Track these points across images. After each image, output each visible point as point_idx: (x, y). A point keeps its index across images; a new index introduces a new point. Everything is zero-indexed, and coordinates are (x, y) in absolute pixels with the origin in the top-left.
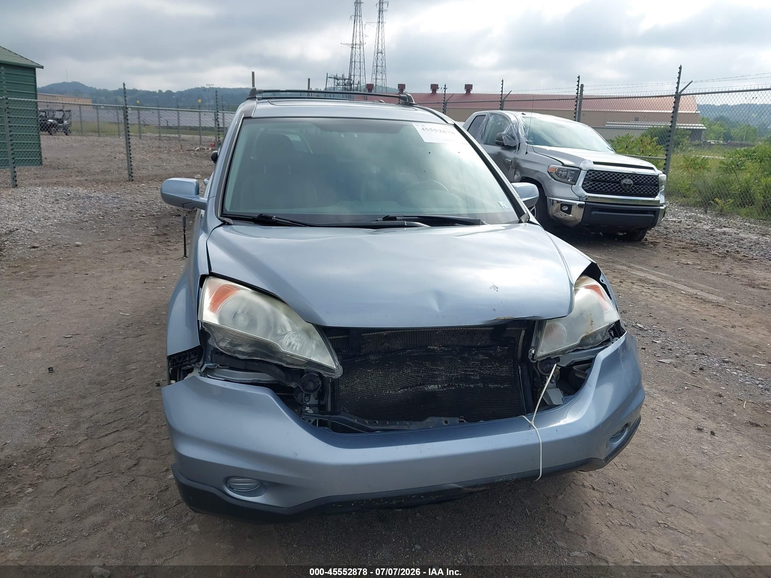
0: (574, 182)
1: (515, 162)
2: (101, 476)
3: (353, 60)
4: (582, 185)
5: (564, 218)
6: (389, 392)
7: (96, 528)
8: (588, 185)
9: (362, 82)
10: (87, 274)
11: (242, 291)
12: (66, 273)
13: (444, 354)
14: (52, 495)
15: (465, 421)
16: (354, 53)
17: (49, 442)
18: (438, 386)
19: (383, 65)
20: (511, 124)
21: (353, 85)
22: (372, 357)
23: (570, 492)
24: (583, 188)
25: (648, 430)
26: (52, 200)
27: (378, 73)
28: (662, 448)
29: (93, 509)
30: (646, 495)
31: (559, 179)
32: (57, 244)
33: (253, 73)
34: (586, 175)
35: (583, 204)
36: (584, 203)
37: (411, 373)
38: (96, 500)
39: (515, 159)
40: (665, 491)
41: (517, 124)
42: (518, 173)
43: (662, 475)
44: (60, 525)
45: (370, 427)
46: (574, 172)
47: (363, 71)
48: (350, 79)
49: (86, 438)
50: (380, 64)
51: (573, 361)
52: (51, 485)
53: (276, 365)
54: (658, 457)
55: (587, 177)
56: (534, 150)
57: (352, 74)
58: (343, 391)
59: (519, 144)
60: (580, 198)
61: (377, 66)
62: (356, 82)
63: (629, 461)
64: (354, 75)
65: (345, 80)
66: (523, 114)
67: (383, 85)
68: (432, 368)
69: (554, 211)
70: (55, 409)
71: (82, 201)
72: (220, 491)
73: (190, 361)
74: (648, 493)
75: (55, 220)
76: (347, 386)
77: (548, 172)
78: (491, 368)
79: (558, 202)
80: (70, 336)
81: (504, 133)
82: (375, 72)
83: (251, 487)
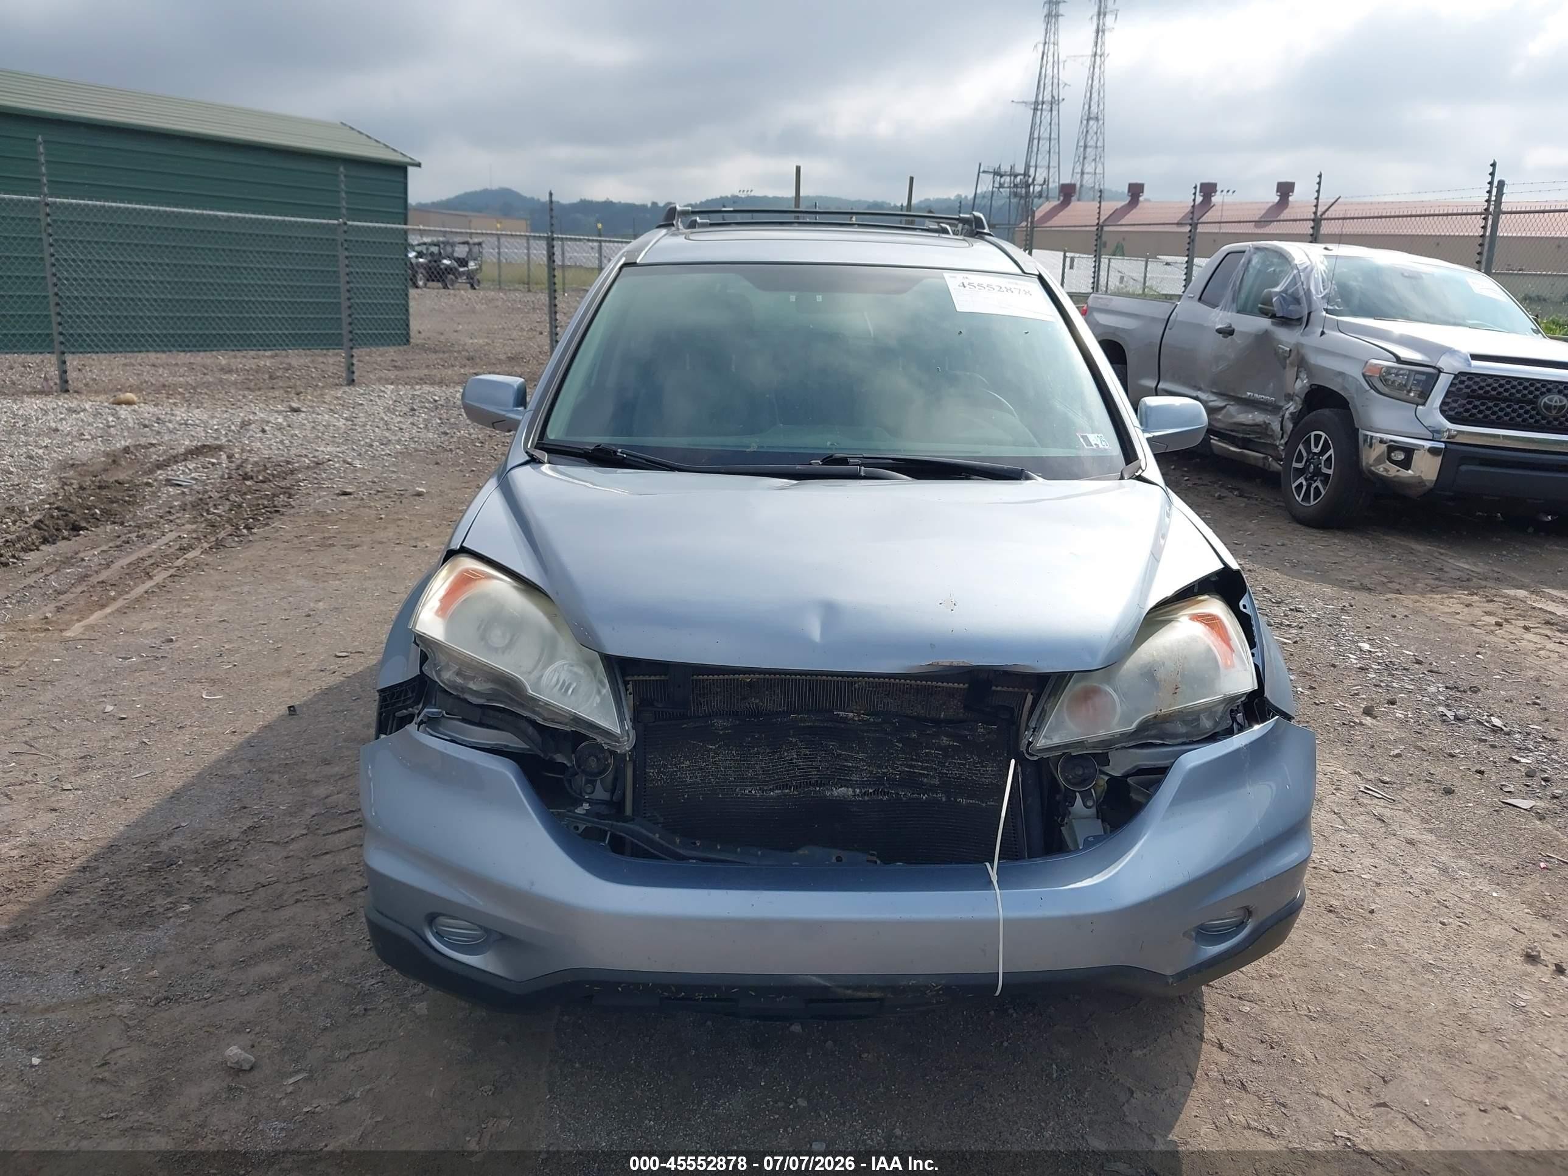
0: (1424, 396)
1: (1298, 353)
2: (304, 899)
3: (1036, 135)
4: (1441, 407)
5: (1395, 477)
6: (750, 792)
7: (264, 984)
8: (1455, 405)
9: (1051, 180)
10: (415, 547)
11: (498, 581)
12: (381, 543)
13: (866, 728)
14: (218, 919)
15: (878, 862)
16: (1038, 122)
17: (245, 832)
18: (854, 791)
19: (1099, 144)
20: (1295, 271)
21: (1032, 187)
22: (719, 723)
23: (1165, 1046)
24: (1442, 412)
25: (1406, 945)
26: (406, 409)
27: (1086, 161)
28: (1423, 985)
29: (272, 952)
30: (1335, 1076)
31: (1386, 390)
32: (386, 490)
33: (798, 169)
34: (1452, 384)
35: (1442, 449)
36: (1442, 446)
37: (797, 759)
38: (283, 938)
39: (1298, 346)
40: (1381, 1073)
41: (1309, 271)
42: (1303, 375)
43: (1393, 1040)
44: (209, 971)
45: (681, 851)
46: (1424, 377)
47: (1054, 157)
48: (1026, 174)
49: (304, 832)
50: (1091, 143)
51: (1136, 767)
52: (222, 904)
53: (527, 719)
54: (1402, 1003)
55: (1453, 389)
56: (1339, 327)
57: (1033, 163)
58: (653, 780)
59: (1309, 314)
60: (1435, 433)
61: (1085, 147)
62: (1040, 179)
63: (1330, 1001)
64: (1036, 167)
65: (1016, 176)
66: (1326, 249)
67: (1097, 184)
68: (840, 755)
69: (1371, 461)
70: (276, 777)
71: (457, 412)
72: (421, 938)
73: (404, 701)
74: (1341, 1072)
75: (398, 447)
76: (662, 772)
77: (1364, 376)
78: (962, 764)
79: (1382, 441)
80: (345, 654)
81: (1277, 289)
82: (1081, 159)
83: (474, 938)
